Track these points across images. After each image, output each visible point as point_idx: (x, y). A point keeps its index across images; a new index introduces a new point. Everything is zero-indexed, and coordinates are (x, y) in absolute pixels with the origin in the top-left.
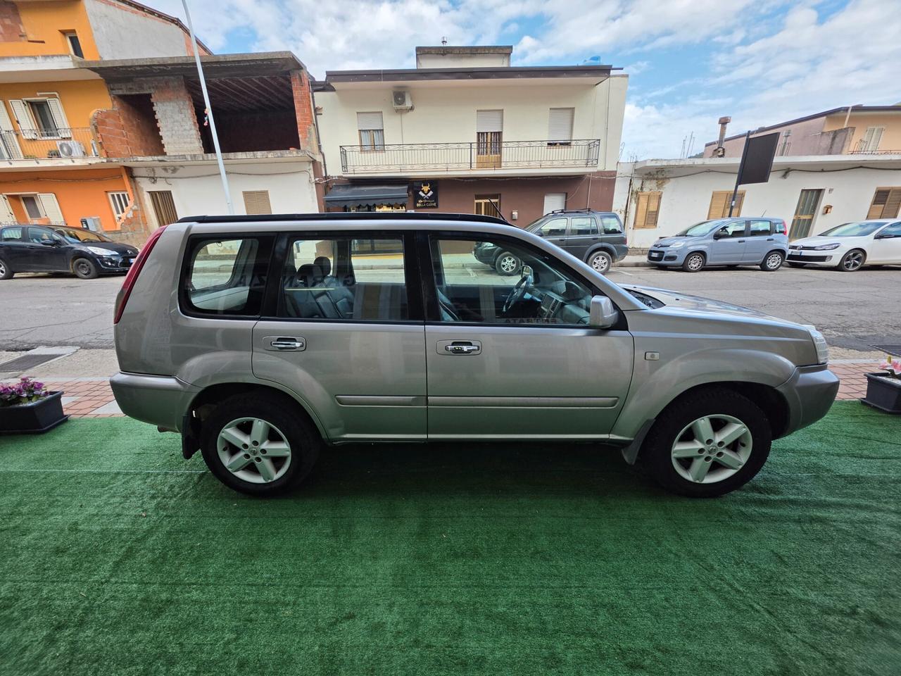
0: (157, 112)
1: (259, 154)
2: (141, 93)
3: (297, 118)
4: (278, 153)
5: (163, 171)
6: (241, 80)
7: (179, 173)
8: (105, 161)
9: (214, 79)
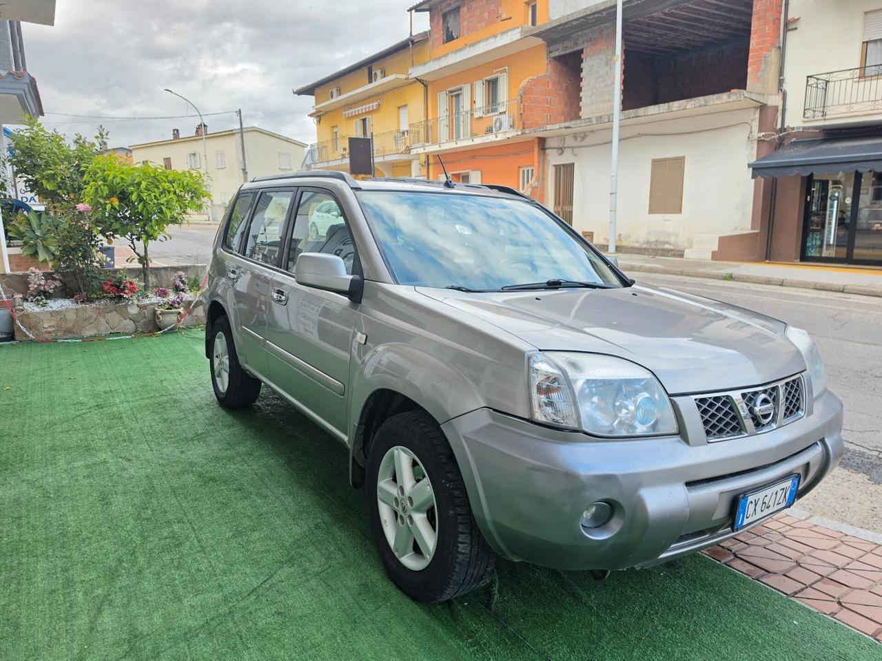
0: (584, 70)
1: (675, 105)
2: (575, 49)
3: (751, 42)
4: (701, 100)
5: (573, 140)
6: (690, 6)
7: (587, 141)
8: (520, 133)
9: (656, 14)
